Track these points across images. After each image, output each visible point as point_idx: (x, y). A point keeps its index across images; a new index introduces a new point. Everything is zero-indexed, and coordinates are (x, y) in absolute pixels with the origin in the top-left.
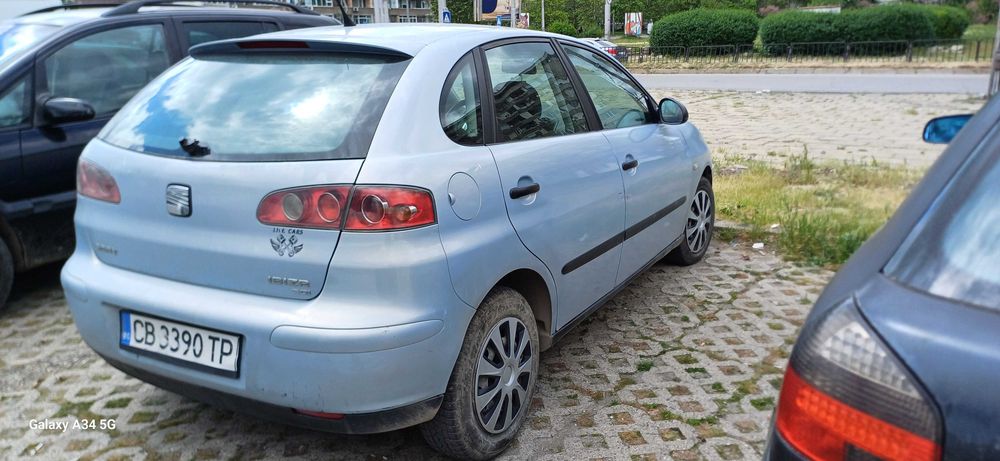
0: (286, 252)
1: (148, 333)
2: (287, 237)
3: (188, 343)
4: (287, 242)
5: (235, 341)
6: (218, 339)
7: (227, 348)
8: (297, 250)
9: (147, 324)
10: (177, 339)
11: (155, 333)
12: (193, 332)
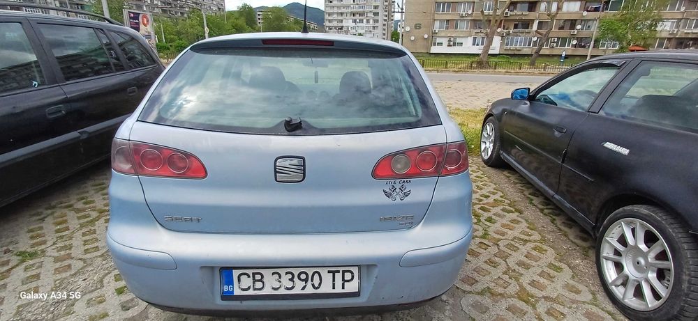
0: (398, 198)
1: (255, 281)
2: (398, 186)
3: (306, 280)
4: (398, 190)
5: (355, 270)
6: (338, 272)
7: (348, 276)
8: (407, 195)
9: (254, 274)
10: (292, 280)
11: (264, 280)
12: (310, 272)
